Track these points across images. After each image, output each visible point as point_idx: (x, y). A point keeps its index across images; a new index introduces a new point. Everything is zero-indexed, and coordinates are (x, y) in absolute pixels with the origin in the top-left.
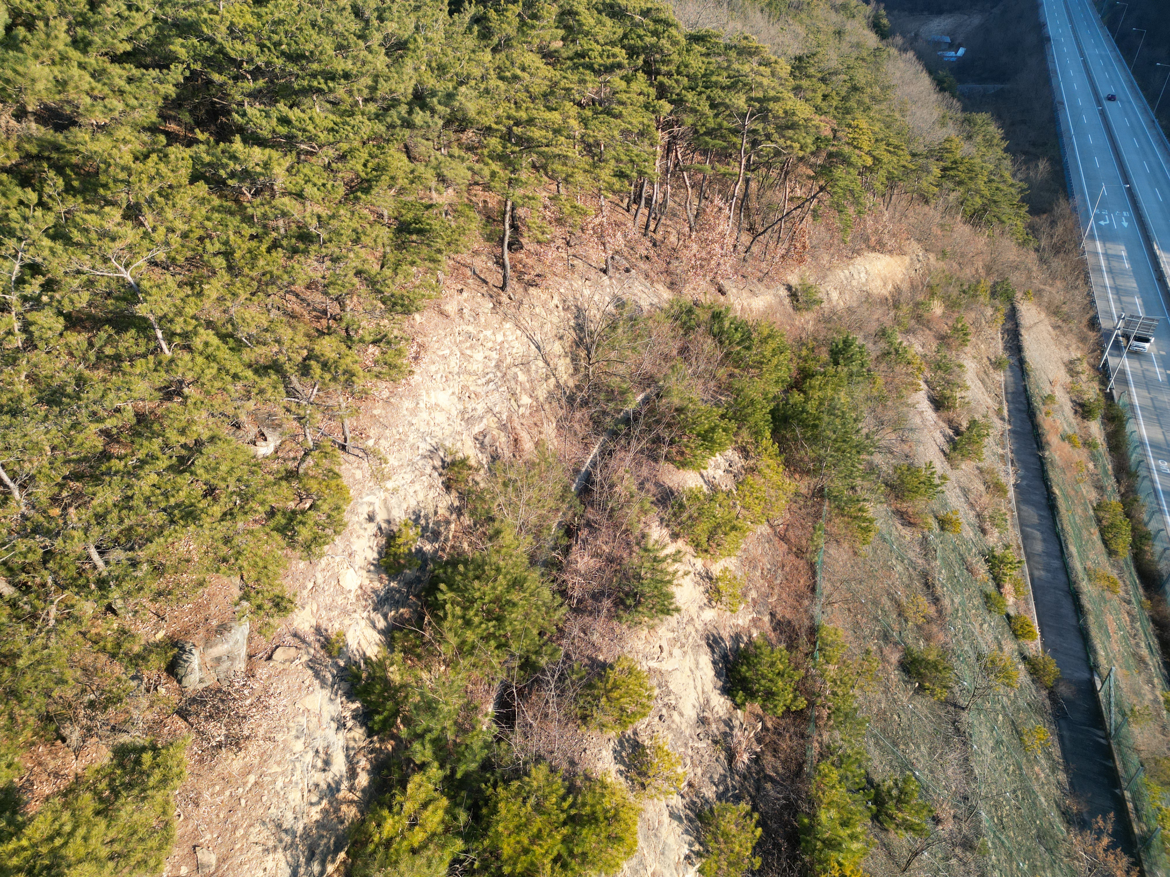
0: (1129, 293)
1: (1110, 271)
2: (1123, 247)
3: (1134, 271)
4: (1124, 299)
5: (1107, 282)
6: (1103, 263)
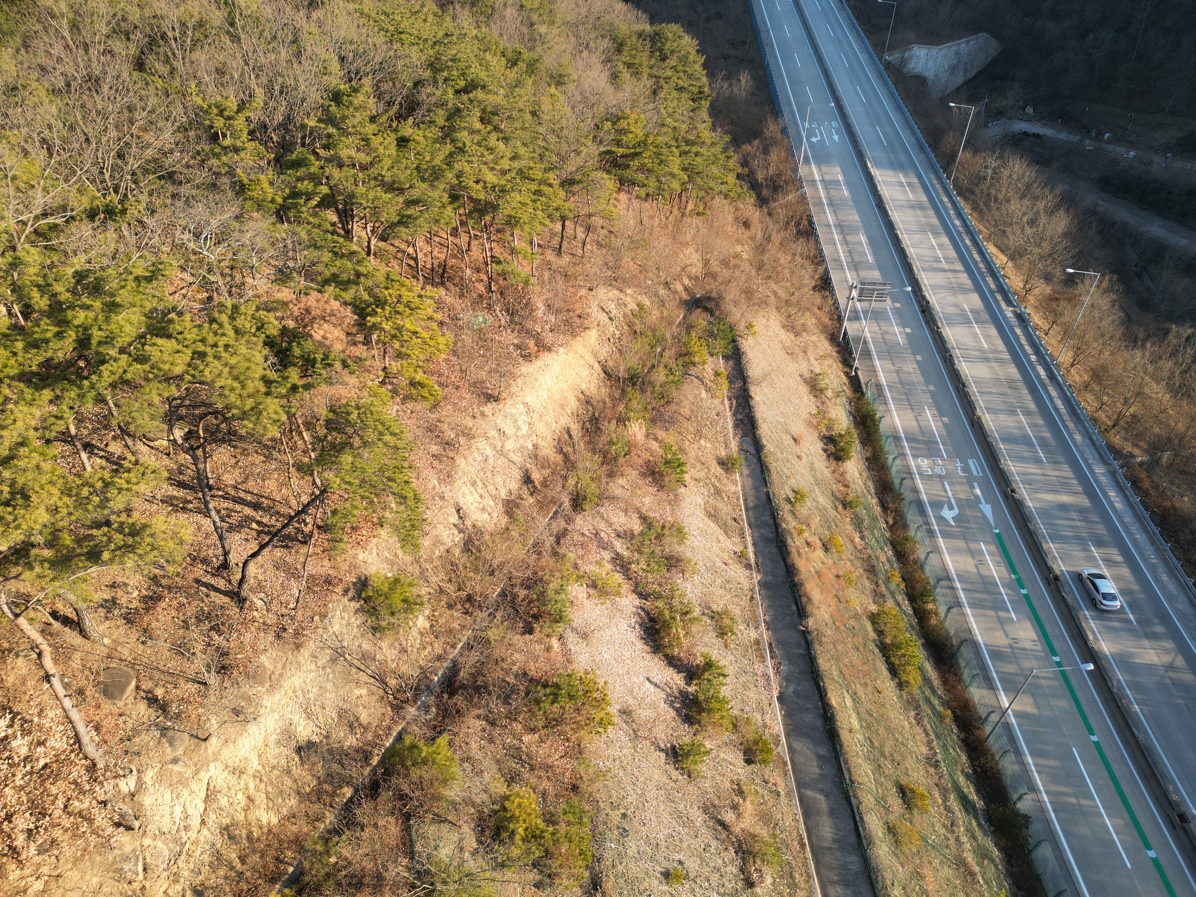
0: (853, 230)
1: (831, 204)
2: (838, 170)
3: (853, 199)
4: (850, 238)
5: (831, 218)
6: (822, 193)
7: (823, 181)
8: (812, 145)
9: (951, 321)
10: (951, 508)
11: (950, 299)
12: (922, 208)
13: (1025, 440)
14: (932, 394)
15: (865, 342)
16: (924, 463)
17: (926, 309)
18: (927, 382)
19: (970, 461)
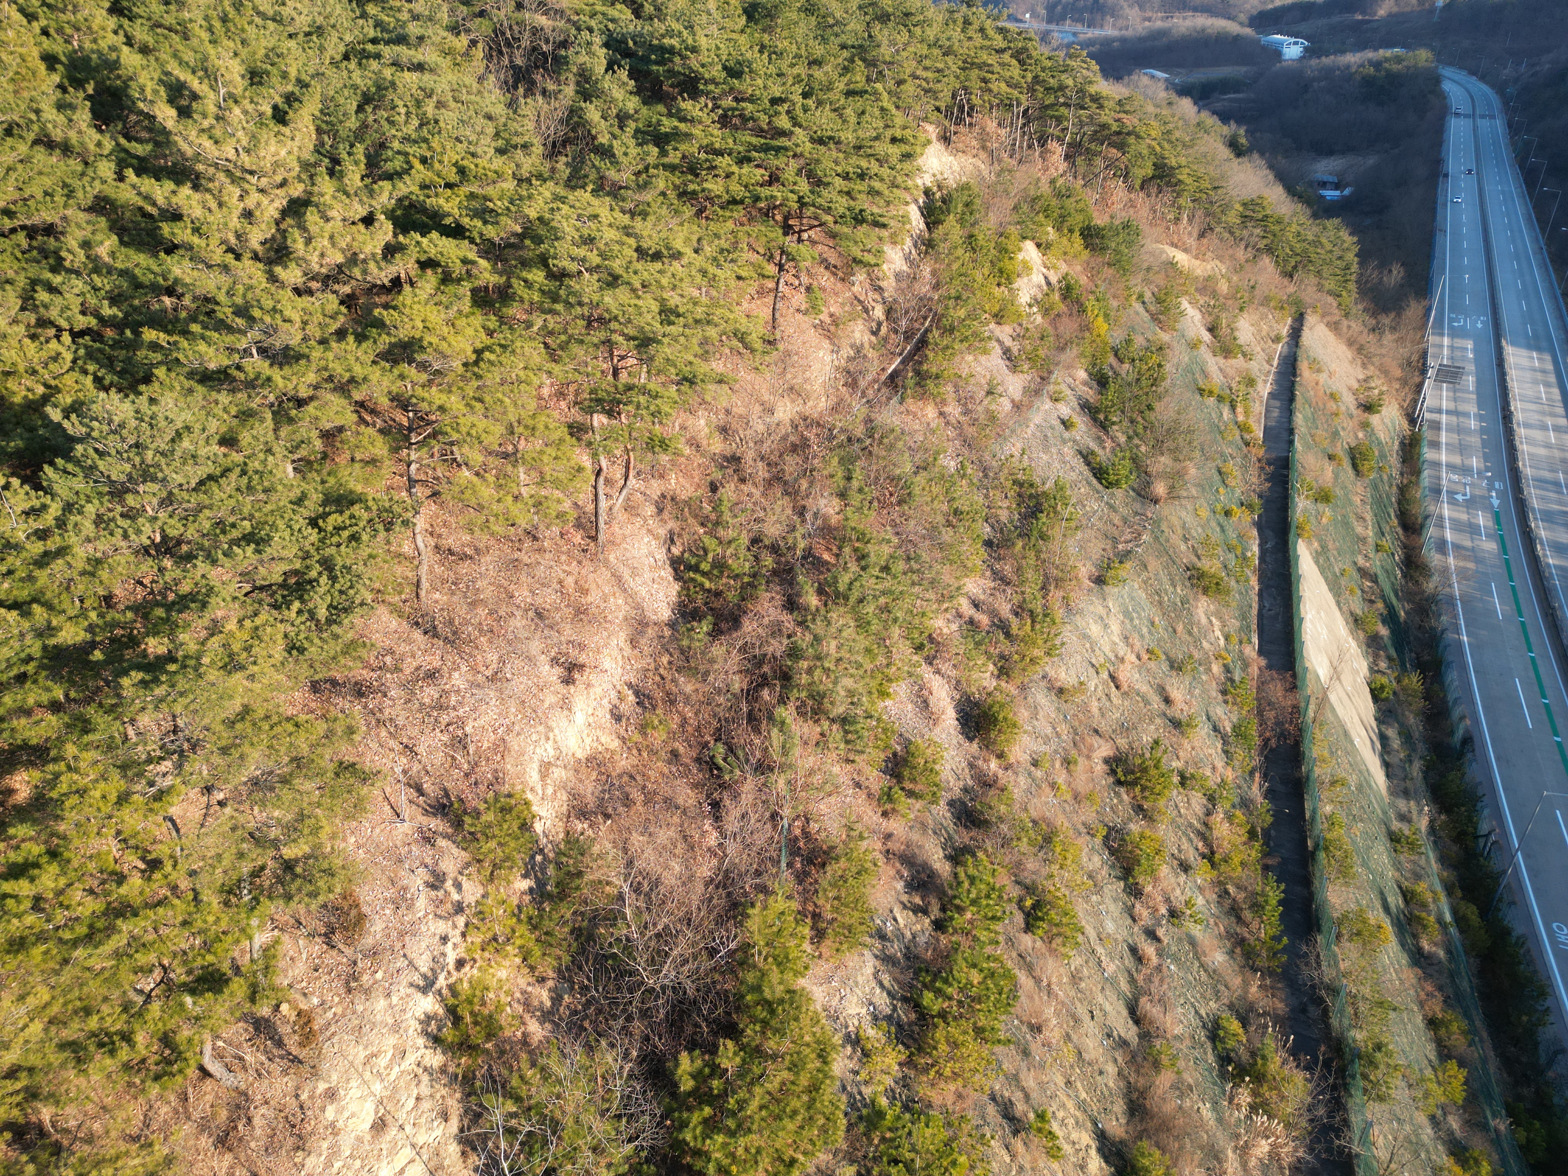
2: (1471, 341)
3: (1475, 357)
6: (1445, 351)
7: (1452, 348)
8: (1451, 328)
9: (1527, 426)
10: (1465, 495)
11: (1537, 417)
12: (1544, 371)
13: (1557, 484)
14: (1484, 454)
15: (1439, 423)
16: (1455, 478)
17: (1507, 417)
18: (1484, 447)
19: (1497, 485)
